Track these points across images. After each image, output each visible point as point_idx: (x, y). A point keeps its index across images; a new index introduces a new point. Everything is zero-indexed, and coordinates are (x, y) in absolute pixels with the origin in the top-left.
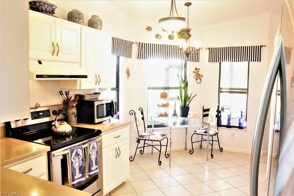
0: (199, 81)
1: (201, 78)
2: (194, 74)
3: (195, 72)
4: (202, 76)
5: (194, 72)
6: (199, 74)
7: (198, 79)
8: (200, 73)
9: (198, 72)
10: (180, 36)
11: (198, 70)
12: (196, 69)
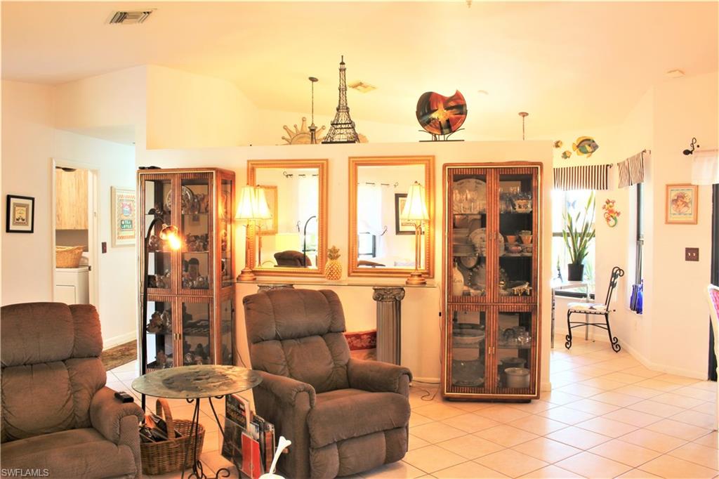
0: (612, 222)
1: (618, 218)
2: (604, 211)
3: (606, 207)
4: (618, 214)
5: (604, 208)
6: (611, 211)
7: (611, 219)
8: (616, 208)
9: (611, 207)
10: (580, 150)
11: (611, 204)
12: (608, 202)
